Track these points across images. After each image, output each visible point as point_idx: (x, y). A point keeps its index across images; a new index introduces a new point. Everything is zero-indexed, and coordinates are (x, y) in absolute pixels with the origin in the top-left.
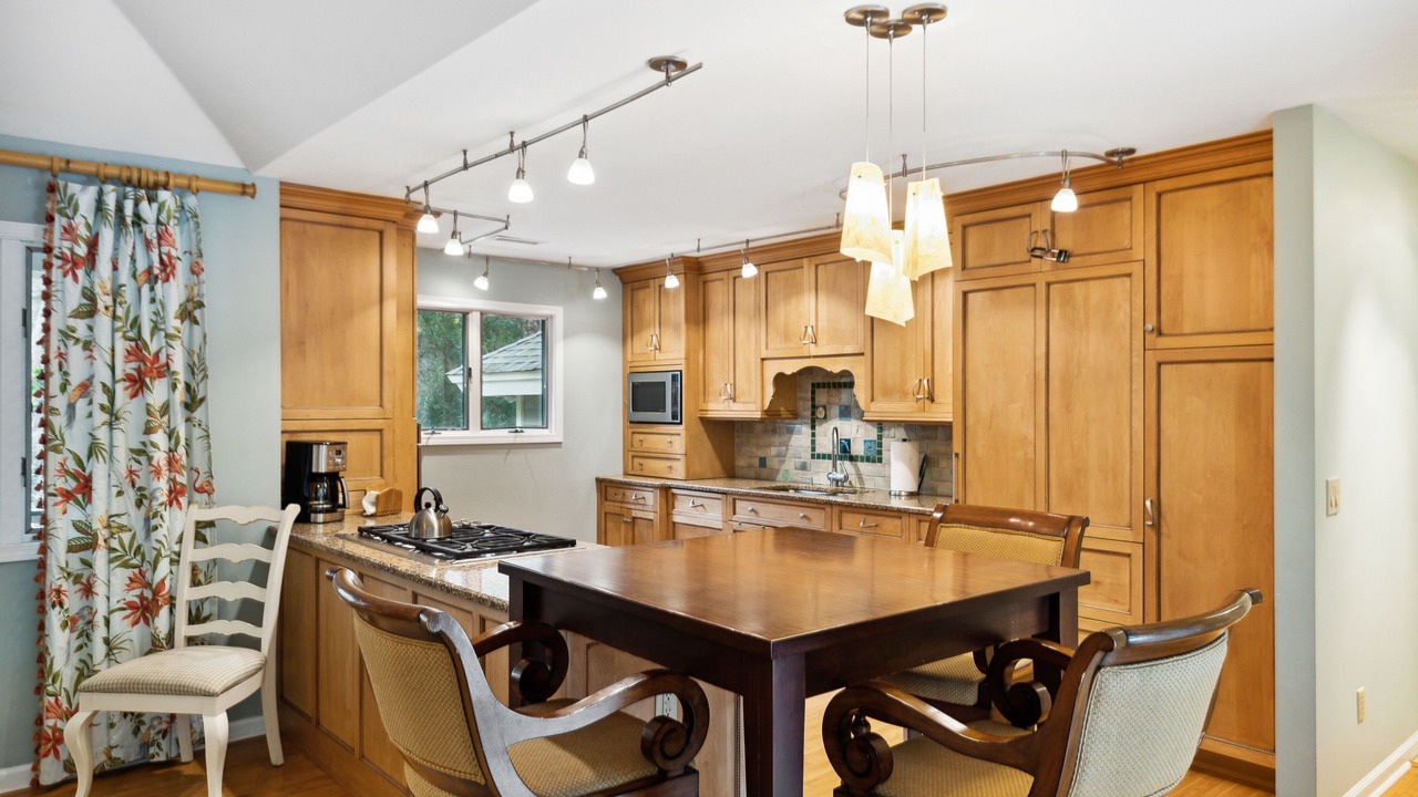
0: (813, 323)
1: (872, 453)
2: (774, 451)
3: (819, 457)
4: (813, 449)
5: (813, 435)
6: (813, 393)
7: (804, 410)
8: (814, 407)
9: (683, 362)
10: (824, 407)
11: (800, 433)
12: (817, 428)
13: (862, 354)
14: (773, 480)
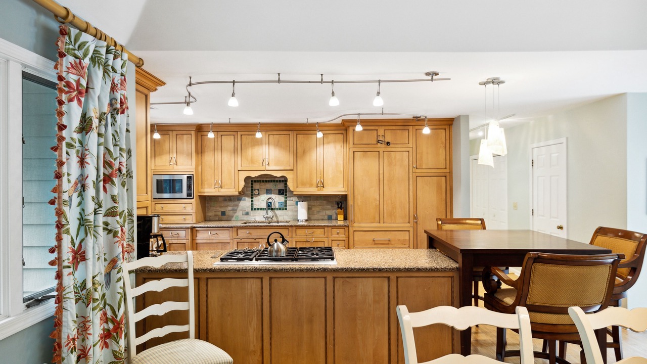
0: (267, 157)
1: (283, 207)
2: (230, 208)
3: (255, 209)
4: (252, 206)
5: (252, 201)
6: (252, 184)
7: (247, 191)
8: (252, 190)
9: (194, 170)
10: (258, 190)
11: (245, 200)
12: (254, 198)
13: (293, 170)
14: (229, 220)
